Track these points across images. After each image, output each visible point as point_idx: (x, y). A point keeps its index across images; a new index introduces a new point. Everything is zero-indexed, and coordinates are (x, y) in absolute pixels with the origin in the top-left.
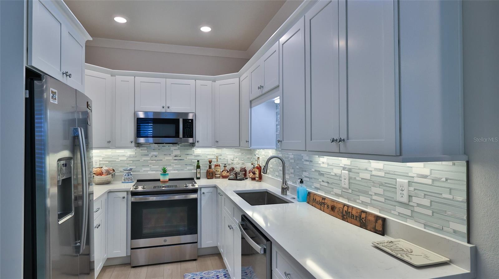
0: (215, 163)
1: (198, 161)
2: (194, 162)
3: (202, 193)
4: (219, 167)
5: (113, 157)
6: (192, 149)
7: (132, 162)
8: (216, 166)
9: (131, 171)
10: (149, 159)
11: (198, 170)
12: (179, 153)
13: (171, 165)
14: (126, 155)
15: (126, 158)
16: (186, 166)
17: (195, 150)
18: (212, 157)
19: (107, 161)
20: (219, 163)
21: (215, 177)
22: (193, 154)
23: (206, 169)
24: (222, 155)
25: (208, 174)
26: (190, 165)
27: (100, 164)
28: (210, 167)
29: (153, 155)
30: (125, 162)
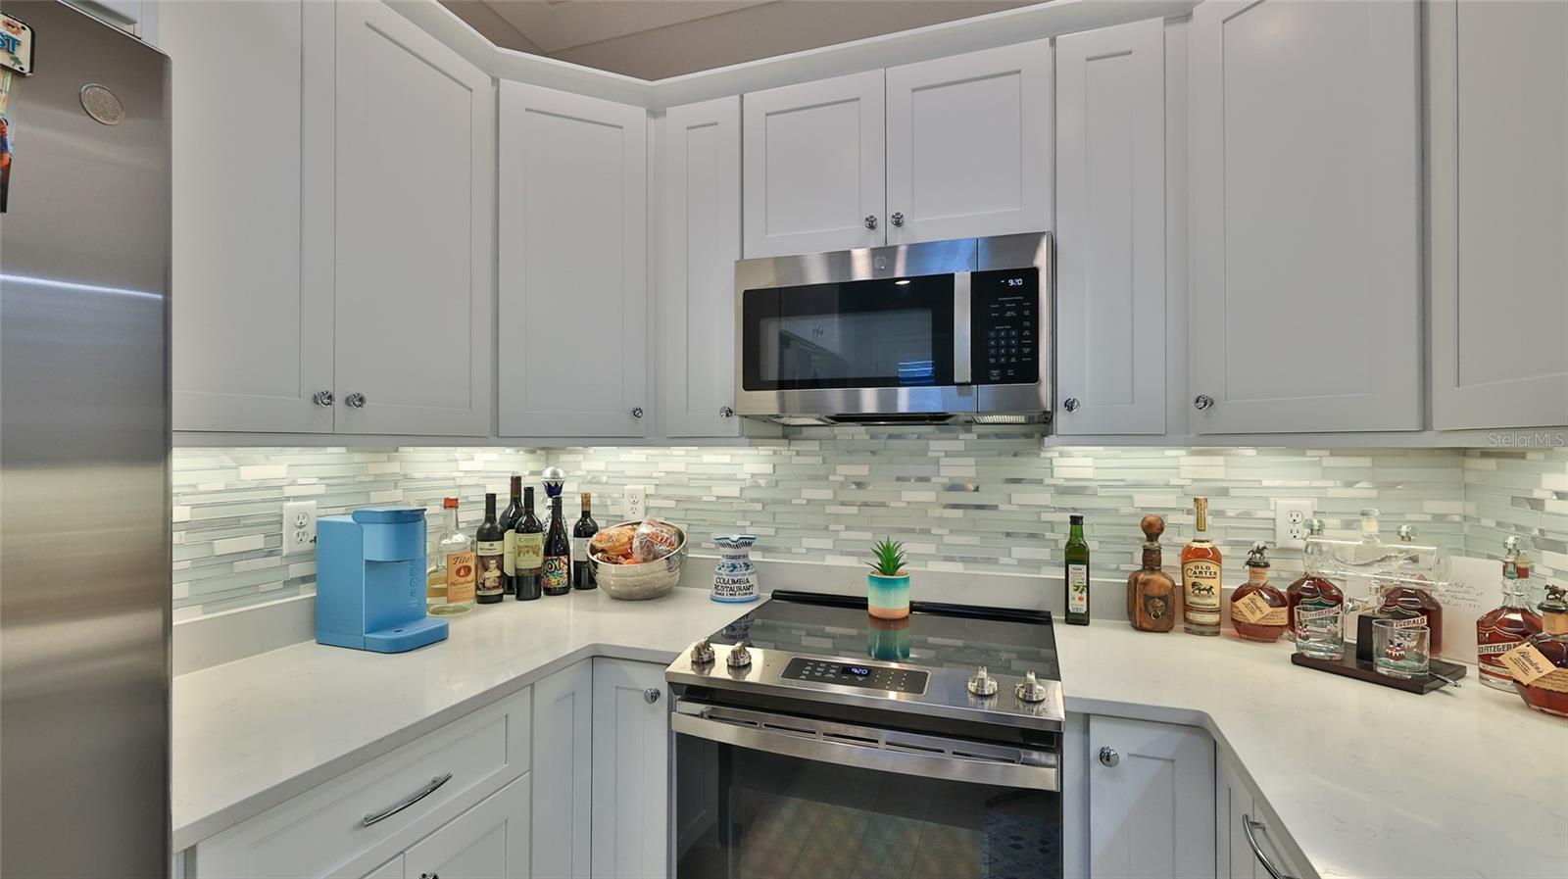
0: (1186, 539)
1: (1076, 521)
2: (1052, 526)
3: (1094, 751)
4: (1214, 568)
5: (693, 483)
6: (1043, 454)
7: (759, 507)
8: (1191, 555)
9: (749, 548)
10: (827, 494)
11: (1077, 572)
12: (971, 472)
13: (927, 532)
14: (739, 477)
15: (738, 489)
16: (1010, 540)
17: (1061, 455)
18: (1168, 500)
19: (668, 498)
20: (1214, 539)
21: (1186, 620)
22: (1048, 481)
23: (1123, 567)
24: (1232, 492)
25: (1140, 601)
26: (1032, 536)
27: (647, 509)
28: (1151, 560)
29: (846, 477)
30: (736, 507)
